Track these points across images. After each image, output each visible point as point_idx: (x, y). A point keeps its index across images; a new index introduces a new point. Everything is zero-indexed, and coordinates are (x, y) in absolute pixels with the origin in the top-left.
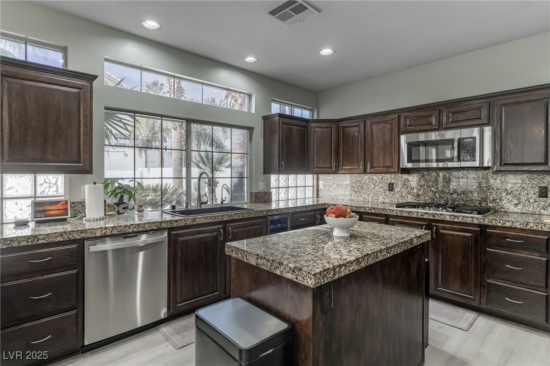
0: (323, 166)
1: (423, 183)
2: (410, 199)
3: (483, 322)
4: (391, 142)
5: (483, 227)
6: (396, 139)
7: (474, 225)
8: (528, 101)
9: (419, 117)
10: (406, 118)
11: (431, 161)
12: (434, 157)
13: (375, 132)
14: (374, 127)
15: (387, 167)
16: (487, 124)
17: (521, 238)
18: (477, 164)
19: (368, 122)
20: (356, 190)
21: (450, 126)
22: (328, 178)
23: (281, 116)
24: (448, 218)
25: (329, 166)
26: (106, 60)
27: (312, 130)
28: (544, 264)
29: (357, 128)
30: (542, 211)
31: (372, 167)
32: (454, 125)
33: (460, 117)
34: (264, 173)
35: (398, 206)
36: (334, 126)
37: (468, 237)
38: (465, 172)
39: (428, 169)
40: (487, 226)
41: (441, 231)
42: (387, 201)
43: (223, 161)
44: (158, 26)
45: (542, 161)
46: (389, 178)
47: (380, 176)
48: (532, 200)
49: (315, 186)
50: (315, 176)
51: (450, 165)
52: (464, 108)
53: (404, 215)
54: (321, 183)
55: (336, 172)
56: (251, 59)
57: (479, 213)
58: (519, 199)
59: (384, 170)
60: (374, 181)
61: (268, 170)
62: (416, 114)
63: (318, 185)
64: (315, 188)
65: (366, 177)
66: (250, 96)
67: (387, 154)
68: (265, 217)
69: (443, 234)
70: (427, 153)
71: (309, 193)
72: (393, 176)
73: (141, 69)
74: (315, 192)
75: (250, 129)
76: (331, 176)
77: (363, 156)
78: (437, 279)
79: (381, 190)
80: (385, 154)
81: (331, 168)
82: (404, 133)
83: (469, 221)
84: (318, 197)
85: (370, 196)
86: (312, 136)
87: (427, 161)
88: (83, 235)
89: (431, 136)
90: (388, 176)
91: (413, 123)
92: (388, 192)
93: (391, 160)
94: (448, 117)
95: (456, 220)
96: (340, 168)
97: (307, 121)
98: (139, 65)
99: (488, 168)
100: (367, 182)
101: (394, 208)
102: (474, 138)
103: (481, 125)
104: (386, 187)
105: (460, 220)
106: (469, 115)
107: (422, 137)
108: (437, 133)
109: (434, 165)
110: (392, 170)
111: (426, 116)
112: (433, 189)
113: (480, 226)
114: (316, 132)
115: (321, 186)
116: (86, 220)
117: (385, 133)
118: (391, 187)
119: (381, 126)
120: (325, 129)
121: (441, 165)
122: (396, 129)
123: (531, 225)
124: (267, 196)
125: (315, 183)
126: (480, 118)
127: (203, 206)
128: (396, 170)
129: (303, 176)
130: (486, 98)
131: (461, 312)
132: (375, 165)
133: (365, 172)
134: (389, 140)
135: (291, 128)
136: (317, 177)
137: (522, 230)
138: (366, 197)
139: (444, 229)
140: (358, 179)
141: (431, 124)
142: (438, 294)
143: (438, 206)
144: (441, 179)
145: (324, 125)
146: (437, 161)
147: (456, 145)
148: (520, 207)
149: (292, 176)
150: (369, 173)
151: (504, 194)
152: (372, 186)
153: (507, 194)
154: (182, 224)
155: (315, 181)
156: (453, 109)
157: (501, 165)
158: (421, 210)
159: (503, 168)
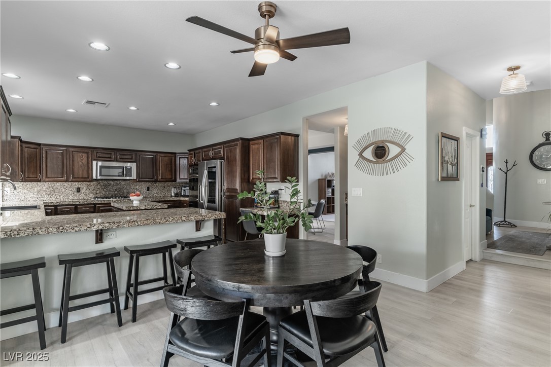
0: (32, 176)
6: (91, 163)
9: (105, 153)
11: (112, 176)
15: (86, 178)
16: (135, 162)
20: (49, 193)
25: (36, 176)
30: (148, 196)
31: (73, 178)
32: (121, 160)
33: (124, 157)
36: (39, 148)
45: (152, 178)
46: (76, 185)
47: (70, 183)
48: (145, 192)
53: (106, 202)
58: (141, 192)
60: (65, 187)
62: (102, 151)
65: (58, 184)
72: (80, 183)
79: (71, 192)
82: (96, 161)
85: (62, 196)
86: (24, 153)
87: (109, 176)
90: (76, 183)
91: (101, 156)
92: (76, 193)
93: (88, 174)
100: (59, 187)
102: (131, 167)
103: (132, 162)
104: (75, 190)
106: (128, 157)
110: (88, 180)
117: (83, 159)
118: (78, 190)
122: (91, 158)
128: (91, 180)
134: (85, 163)
138: (58, 197)
140: (51, 186)
145: (31, 146)
147: (125, 169)
152: (64, 190)
153: (137, 190)
156: (121, 153)
157: (139, 178)
159: (141, 180)
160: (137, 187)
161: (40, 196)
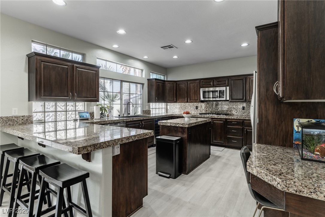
0: (171, 99)
1: (208, 106)
2: (204, 112)
3: (226, 149)
4: (197, 91)
5: (226, 119)
6: (199, 89)
7: (224, 119)
8: (238, 80)
9: (206, 82)
10: (202, 82)
11: (210, 98)
12: (211, 96)
13: (191, 87)
14: (191, 85)
15: (196, 100)
16: (228, 86)
17: (236, 122)
18: (224, 99)
19: (189, 83)
21: (217, 86)
22: (172, 105)
23: (156, 79)
24: (216, 117)
25: (173, 99)
26: (97, 58)
27: (166, 85)
28: (242, 129)
29: (184, 85)
30: (243, 114)
31: (190, 100)
32: (218, 86)
33: (220, 83)
34: (148, 102)
35: (200, 114)
36: (175, 83)
37: (222, 123)
38: (222, 102)
39: (210, 101)
40: (227, 119)
41: (214, 122)
42: (195, 113)
43: (117, 97)
44: (118, 47)
45: (242, 98)
47: (193, 103)
48: (240, 111)
49: (166, 108)
50: (166, 103)
51: (217, 99)
52: (221, 80)
53: (202, 117)
54: (168, 107)
55: (176, 102)
56: (146, 57)
57: (225, 115)
58: (237, 111)
59: (195, 101)
61: (149, 101)
62: (206, 81)
63: (167, 108)
64: (166, 109)
65: (187, 104)
66: (142, 70)
67: (196, 95)
68: (153, 119)
69: (215, 122)
70: (208, 95)
71: (164, 111)
72: (197, 103)
73: (106, 60)
74: (166, 111)
75: (143, 84)
76: (173, 104)
77: (187, 96)
78: (213, 138)
79: (193, 109)
80: (195, 95)
81: (174, 100)
82: (202, 87)
83: (222, 117)
84: (167, 113)
86: (166, 87)
87: (209, 98)
88: (104, 123)
89: (210, 89)
90: (196, 103)
91: (205, 84)
92: (195, 110)
93: (197, 97)
94: (216, 83)
95: (218, 118)
96: (177, 100)
97: (164, 81)
98: (105, 59)
99: (228, 101)
100: (188, 106)
101: (199, 115)
102: (224, 90)
103: (226, 86)
104: (195, 108)
105: (220, 117)
106: (223, 83)
107: (207, 89)
108: (213, 88)
109: (212, 99)
110: (198, 101)
111: (209, 82)
112: (211, 108)
113: (225, 119)
114: (168, 86)
115: (168, 108)
116: (95, 119)
117: (195, 87)
118: (197, 108)
119: (193, 84)
120: (172, 85)
121: (214, 99)
122: (199, 86)
123: (239, 117)
124: (149, 111)
125: (166, 107)
126: (225, 84)
127: (129, 115)
128: (199, 101)
129: (161, 103)
130: (227, 77)
131: (220, 148)
132: (191, 99)
133: (187, 102)
134: (196, 90)
135: (159, 84)
136: (167, 104)
137: (236, 119)
139: (215, 121)
140: (184, 105)
141: (211, 85)
142: (213, 143)
143: (213, 114)
144: (214, 104)
145: (171, 83)
146: (213, 98)
147: (218, 92)
148: (237, 113)
149: (157, 103)
150: (189, 102)
151: (233, 109)
152: (190, 107)
153: (234, 109)
154: (130, 120)
155: (166, 106)
156: (218, 80)
157: (231, 99)
158: (208, 115)
159: (232, 101)
160: (234, 106)
161: (180, 111)
